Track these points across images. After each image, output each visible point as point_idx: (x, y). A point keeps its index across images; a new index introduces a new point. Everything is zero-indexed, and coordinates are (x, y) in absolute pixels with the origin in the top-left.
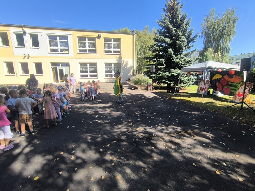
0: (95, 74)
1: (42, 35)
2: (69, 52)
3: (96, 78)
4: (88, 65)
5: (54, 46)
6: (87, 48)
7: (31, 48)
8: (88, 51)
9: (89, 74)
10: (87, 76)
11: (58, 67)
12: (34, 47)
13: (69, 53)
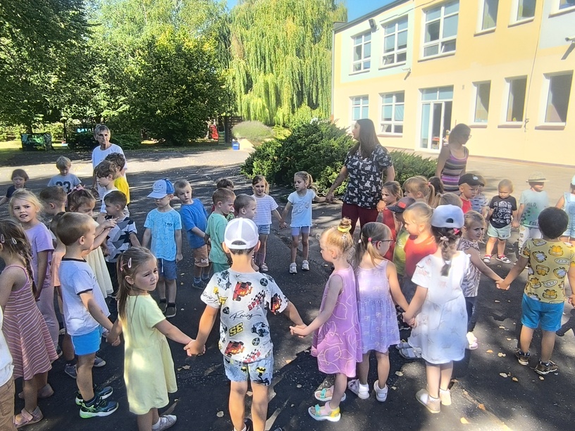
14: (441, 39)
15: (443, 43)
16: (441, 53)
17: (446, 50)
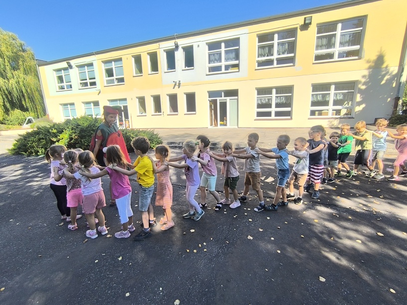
0: (288, 109)
1: (198, 46)
2: (239, 69)
3: (289, 117)
4: (274, 91)
5: (216, 62)
6: (275, 56)
7: (183, 70)
8: (275, 62)
9: (273, 109)
10: (269, 114)
11: (218, 99)
12: (187, 68)
13: (239, 72)
14: (115, 77)
15: (116, 79)
16: (116, 83)
17: (118, 82)
